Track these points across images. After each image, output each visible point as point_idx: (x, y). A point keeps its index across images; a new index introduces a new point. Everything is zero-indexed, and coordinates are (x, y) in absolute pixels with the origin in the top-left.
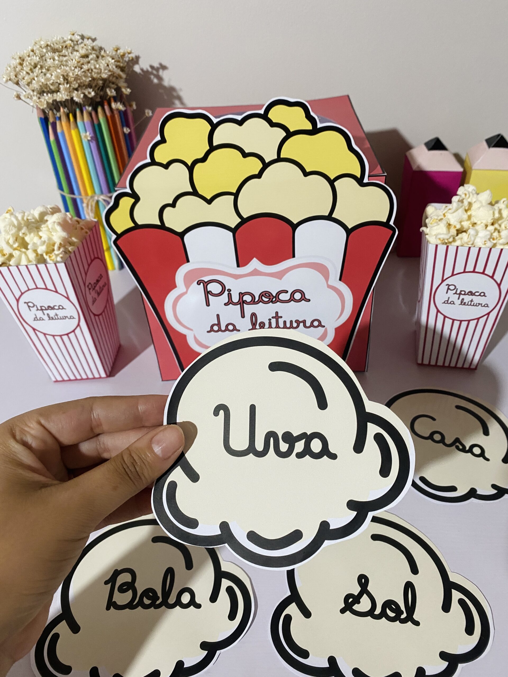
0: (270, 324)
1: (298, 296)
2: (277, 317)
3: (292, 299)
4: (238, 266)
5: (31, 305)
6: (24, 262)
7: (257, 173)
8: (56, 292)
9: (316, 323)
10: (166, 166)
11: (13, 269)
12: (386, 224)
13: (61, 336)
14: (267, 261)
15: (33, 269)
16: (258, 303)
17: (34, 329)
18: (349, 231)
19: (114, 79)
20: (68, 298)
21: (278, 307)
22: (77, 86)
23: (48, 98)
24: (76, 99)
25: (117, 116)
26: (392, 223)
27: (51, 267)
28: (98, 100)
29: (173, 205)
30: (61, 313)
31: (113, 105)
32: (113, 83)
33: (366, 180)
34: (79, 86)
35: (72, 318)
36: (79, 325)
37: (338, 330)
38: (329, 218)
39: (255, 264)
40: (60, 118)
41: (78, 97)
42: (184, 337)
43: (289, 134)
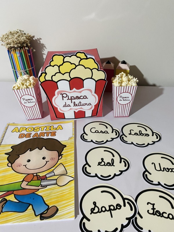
0: (78, 104)
1: (85, 97)
2: (80, 103)
3: (84, 98)
4: (70, 90)
5: (24, 99)
6: (23, 88)
7: (74, 68)
8: (31, 95)
9: (90, 104)
10: (53, 66)
11: (21, 90)
12: (104, 80)
13: (31, 107)
14: (78, 89)
15: (26, 90)
16: (75, 99)
17: (24, 106)
18: (96, 82)
19: (26, 42)
20: (34, 97)
21: (80, 100)
22: (16, 43)
23: (9, 46)
24: (15, 46)
25: (26, 51)
26: (106, 79)
27: (30, 89)
28: (22, 47)
29: (55, 75)
30: (31, 101)
31: (25, 48)
32: (26, 43)
33: (99, 70)
34: (17, 43)
35: (34, 102)
36: (36, 104)
37: (95, 106)
38: (91, 78)
39: (74, 89)
40: (12, 51)
41: (16, 46)
42: (57, 108)
43: (81, 59)
